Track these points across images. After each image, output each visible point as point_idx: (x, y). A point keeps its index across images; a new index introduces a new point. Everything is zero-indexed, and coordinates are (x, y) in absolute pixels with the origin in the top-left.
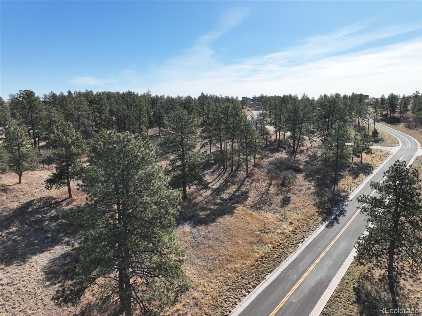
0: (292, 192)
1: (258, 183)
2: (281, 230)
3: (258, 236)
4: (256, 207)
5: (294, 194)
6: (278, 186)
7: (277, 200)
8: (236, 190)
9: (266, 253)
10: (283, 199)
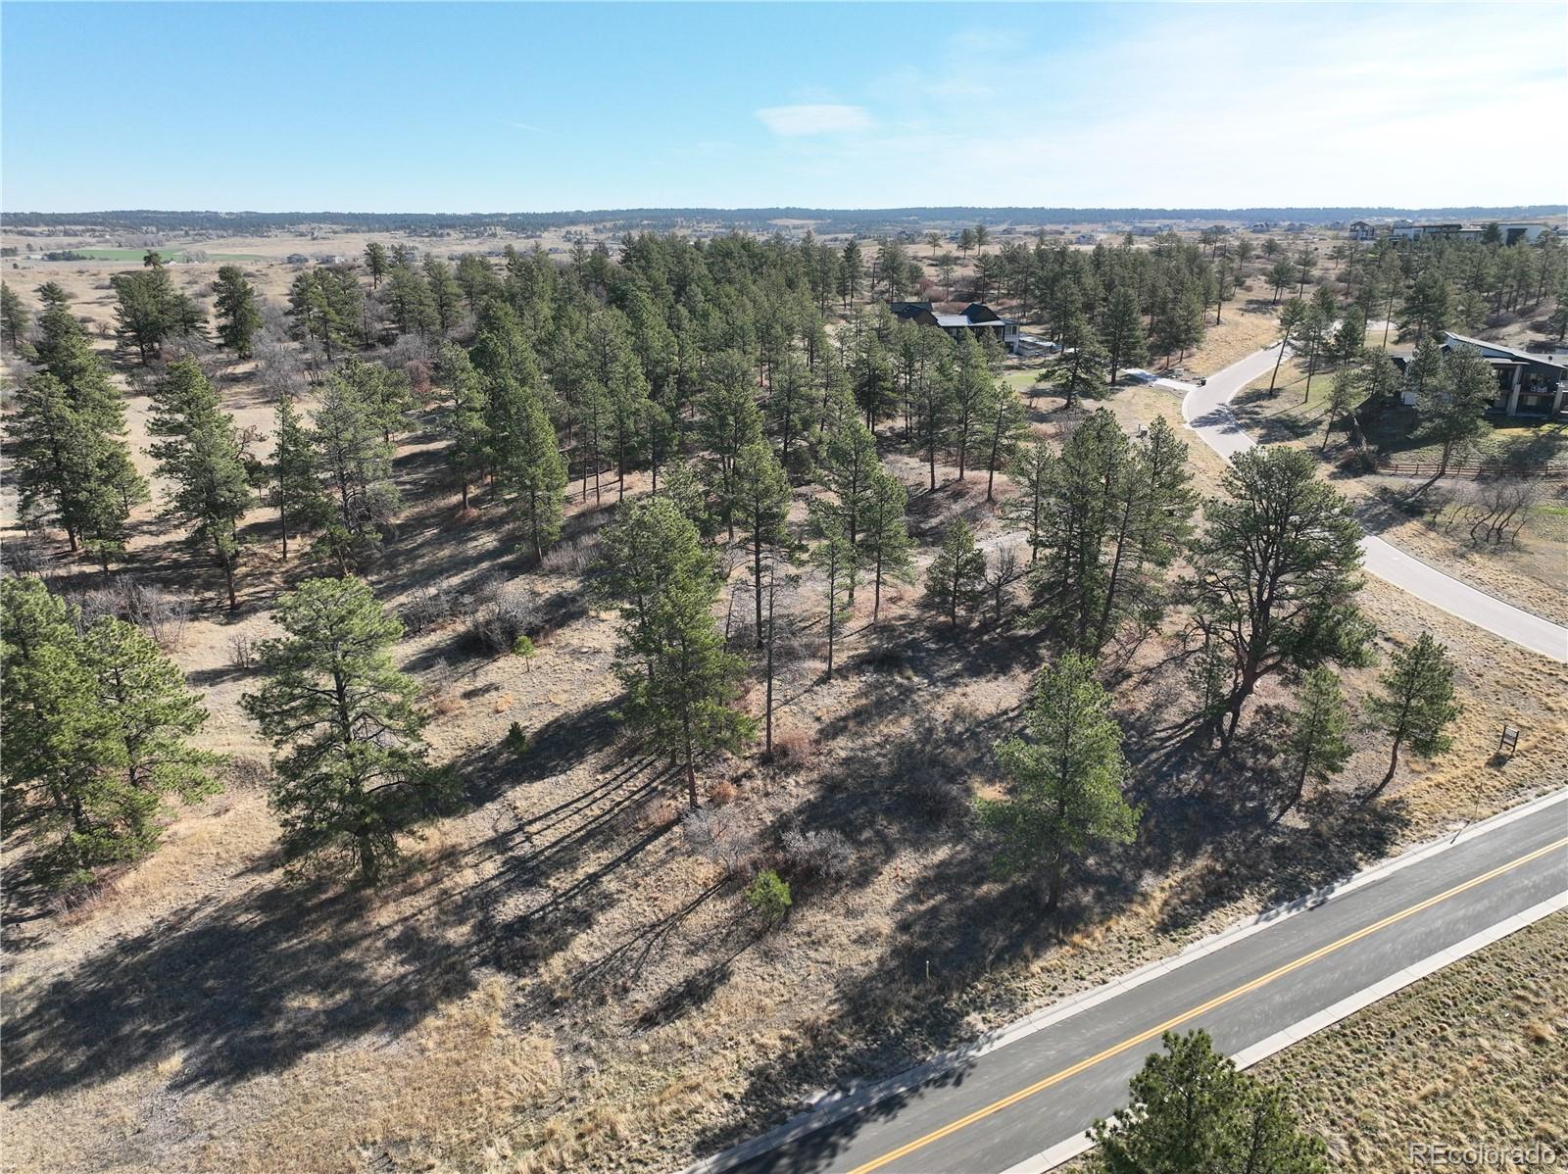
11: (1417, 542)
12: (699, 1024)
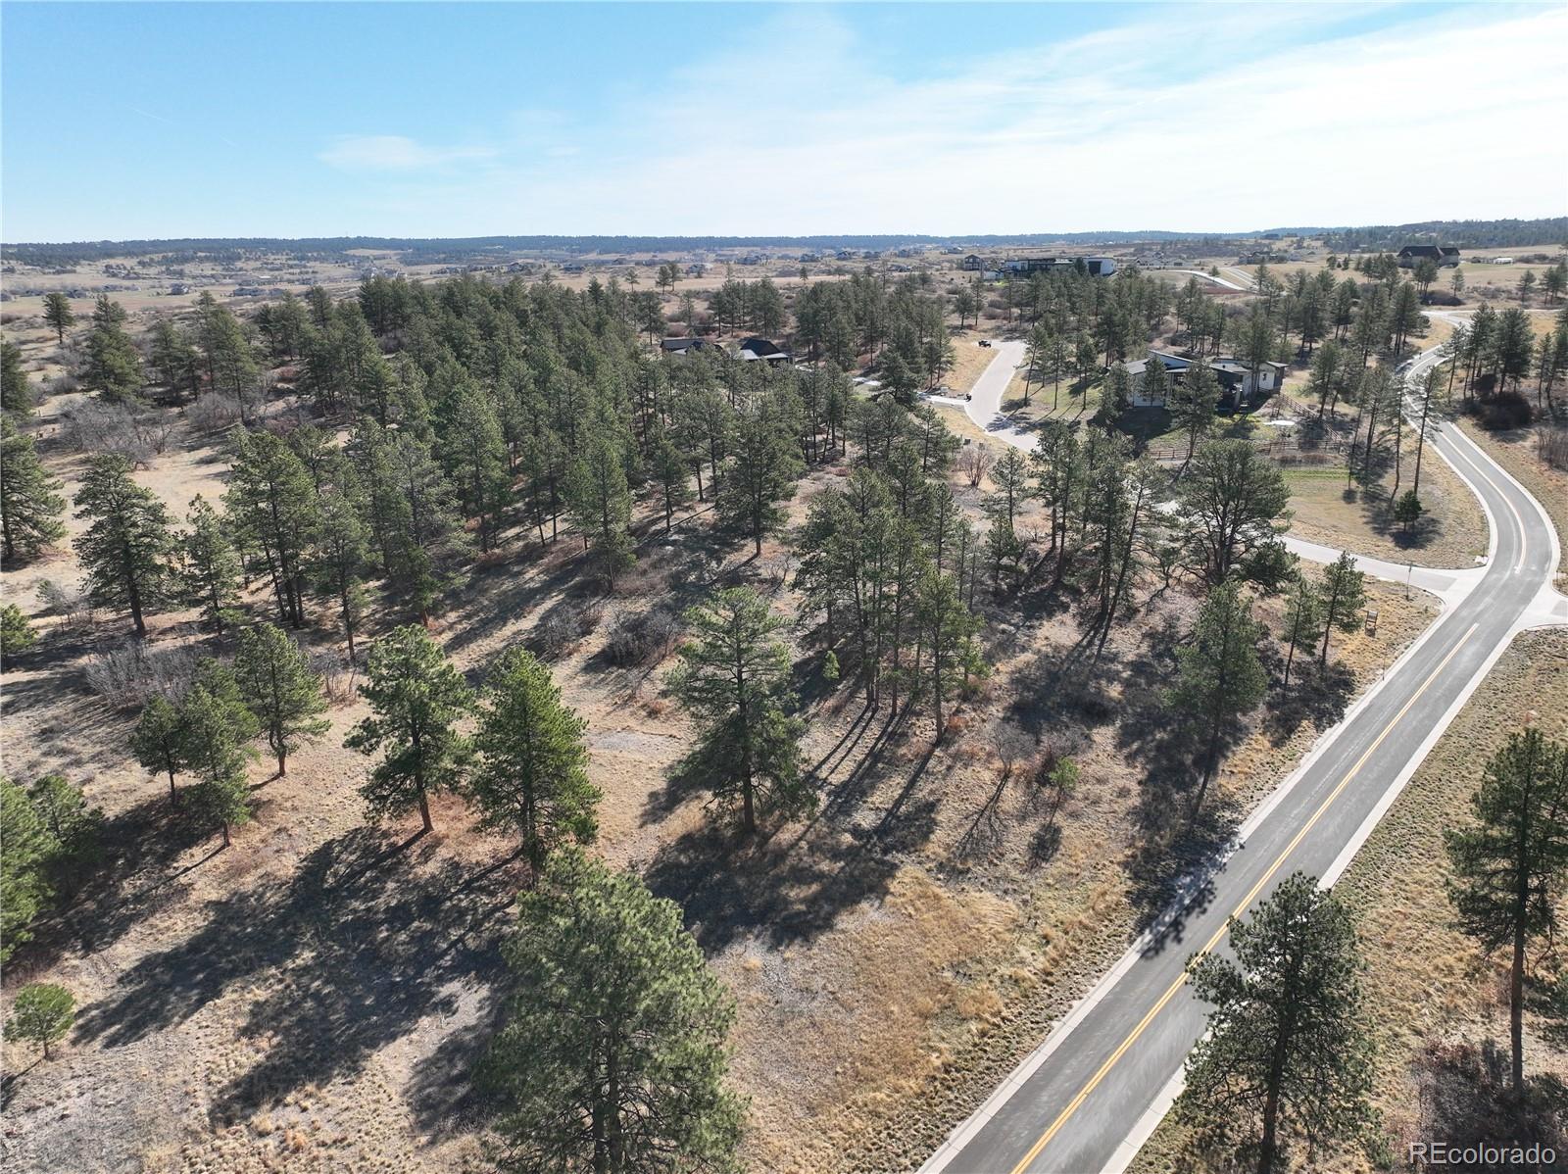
0: (1070, 809)
1: (970, 769)
2: (1012, 965)
3: (946, 988)
4: (954, 868)
5: (1075, 815)
6: (1029, 784)
7: (1020, 837)
8: (902, 797)
9: (959, 1053)
10: (1037, 836)
12: (1069, 862)
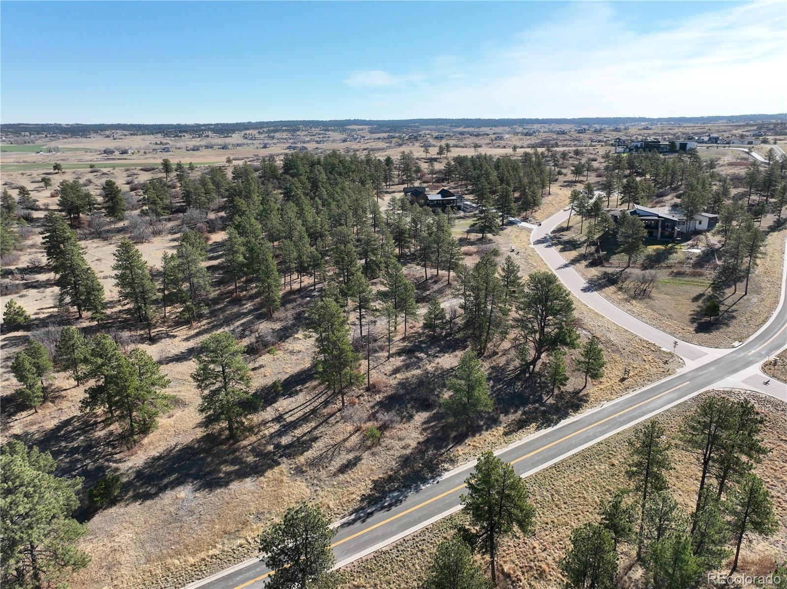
0: (374, 450)
1: (345, 424)
3: (246, 523)
4: (301, 470)
5: (374, 454)
6: (365, 436)
7: (341, 460)
8: (308, 432)
9: (224, 551)
10: (349, 461)
11: (614, 296)
12: (352, 476)
